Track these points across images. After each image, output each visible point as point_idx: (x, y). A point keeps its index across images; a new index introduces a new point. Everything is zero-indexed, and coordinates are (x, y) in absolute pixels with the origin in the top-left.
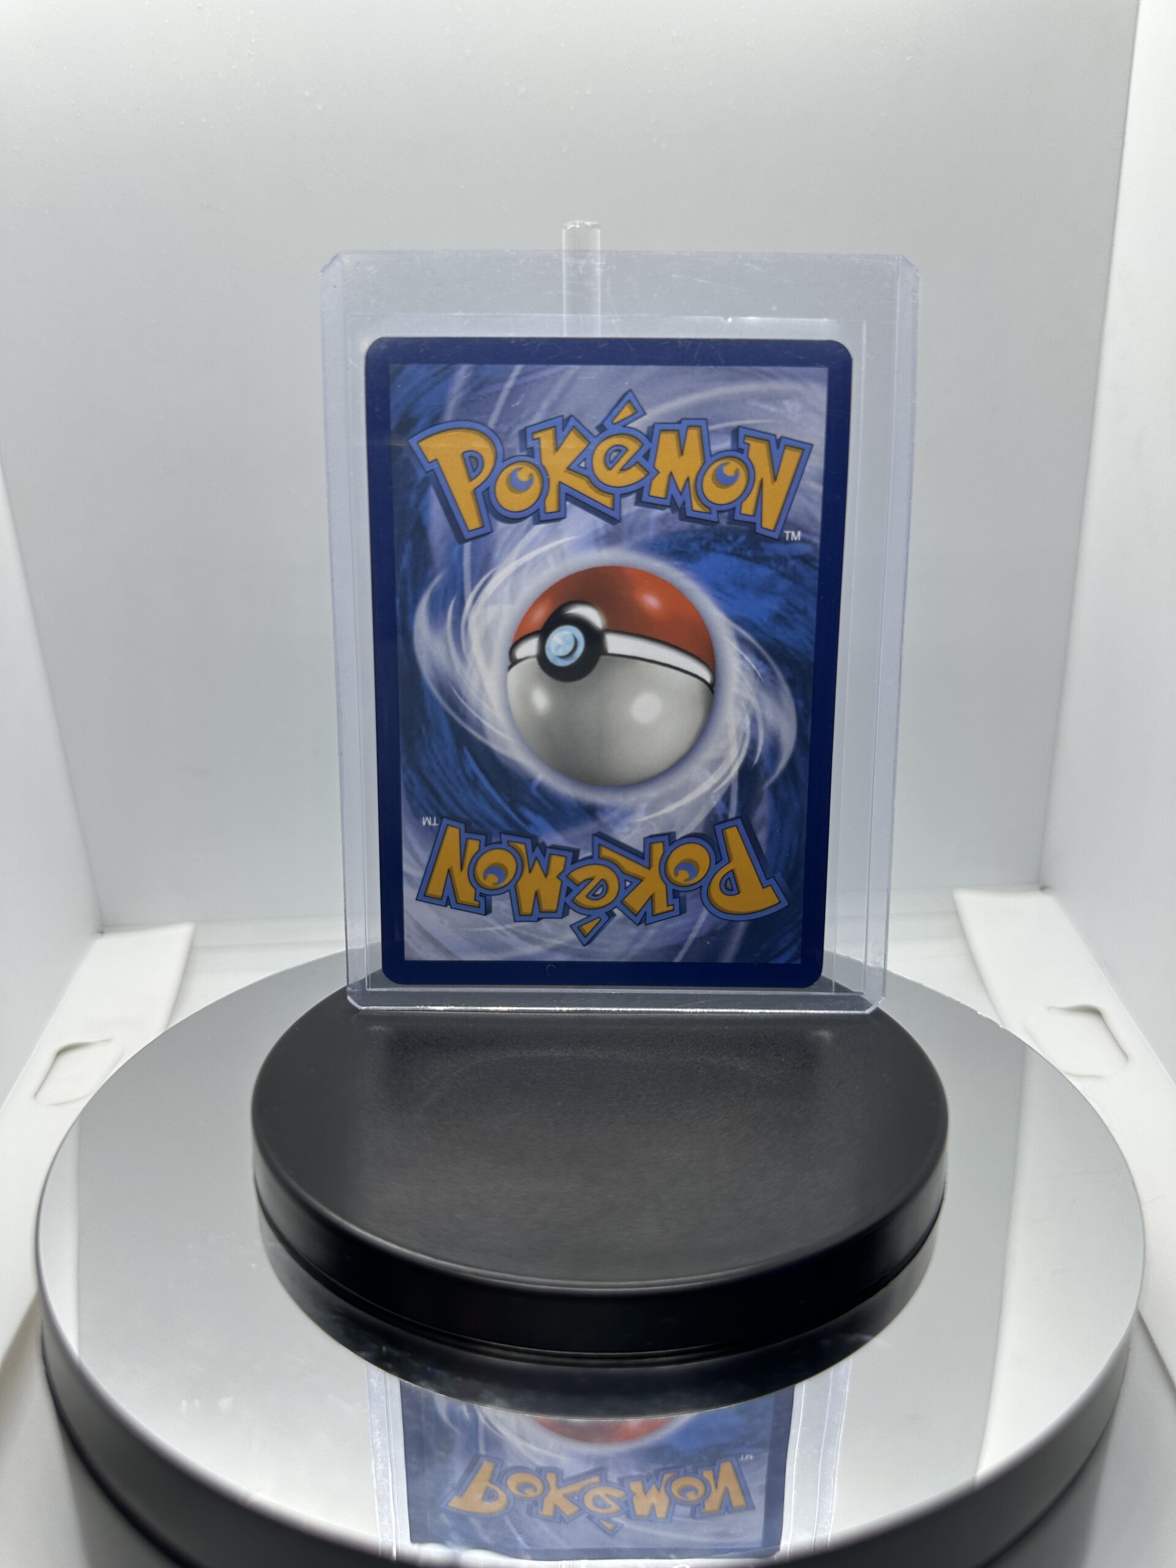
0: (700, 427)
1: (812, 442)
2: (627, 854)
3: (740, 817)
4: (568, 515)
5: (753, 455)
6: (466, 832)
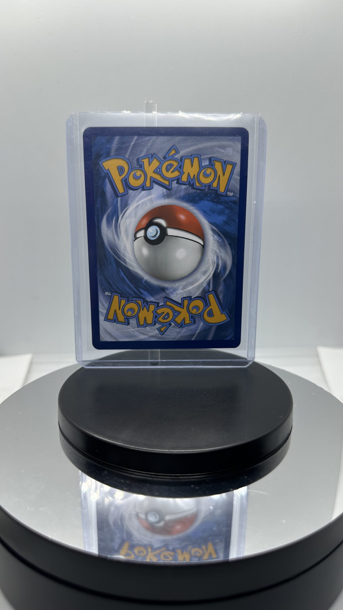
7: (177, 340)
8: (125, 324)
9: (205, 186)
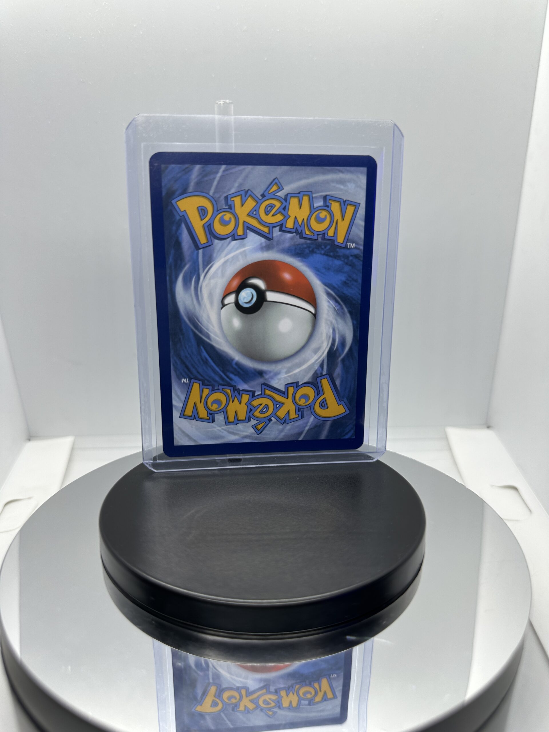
0: (309, 195)
2: (278, 393)
3: (328, 374)
4: (248, 236)
5: (332, 209)
6: (202, 385)
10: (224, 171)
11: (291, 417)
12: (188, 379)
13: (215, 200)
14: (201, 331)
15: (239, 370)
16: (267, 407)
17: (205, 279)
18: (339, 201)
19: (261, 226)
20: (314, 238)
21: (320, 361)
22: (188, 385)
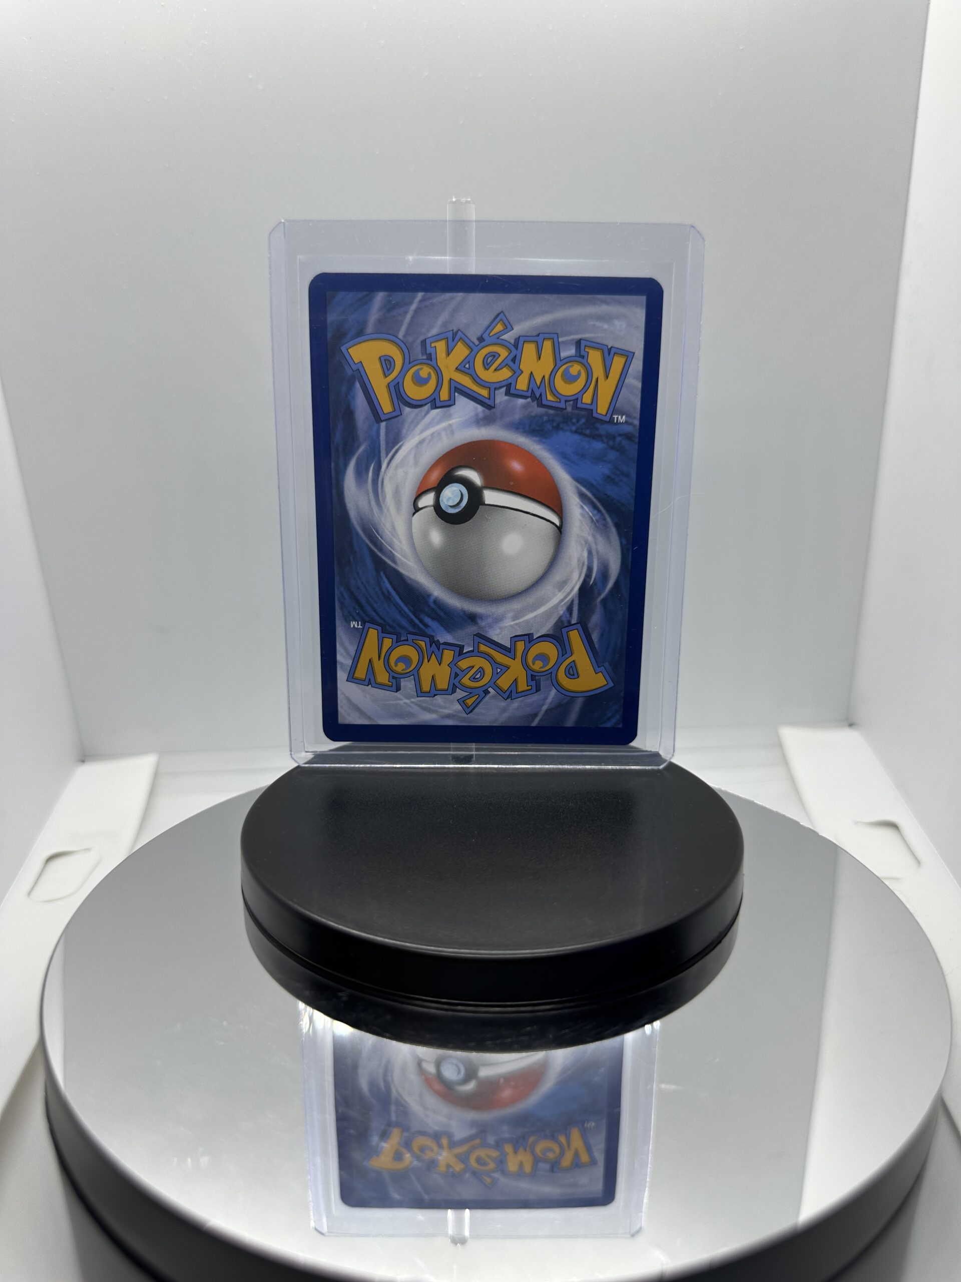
1: (634, 351)
7: (501, 725)
8: (391, 689)
9: (566, 401)
10: (421, 301)
11: (520, 690)
12: (360, 623)
13: (406, 346)
14: (381, 548)
15: (439, 611)
16: (482, 672)
17: (389, 468)
18: (601, 349)
19: (477, 386)
20: (561, 407)
21: (568, 601)
22: (361, 630)
